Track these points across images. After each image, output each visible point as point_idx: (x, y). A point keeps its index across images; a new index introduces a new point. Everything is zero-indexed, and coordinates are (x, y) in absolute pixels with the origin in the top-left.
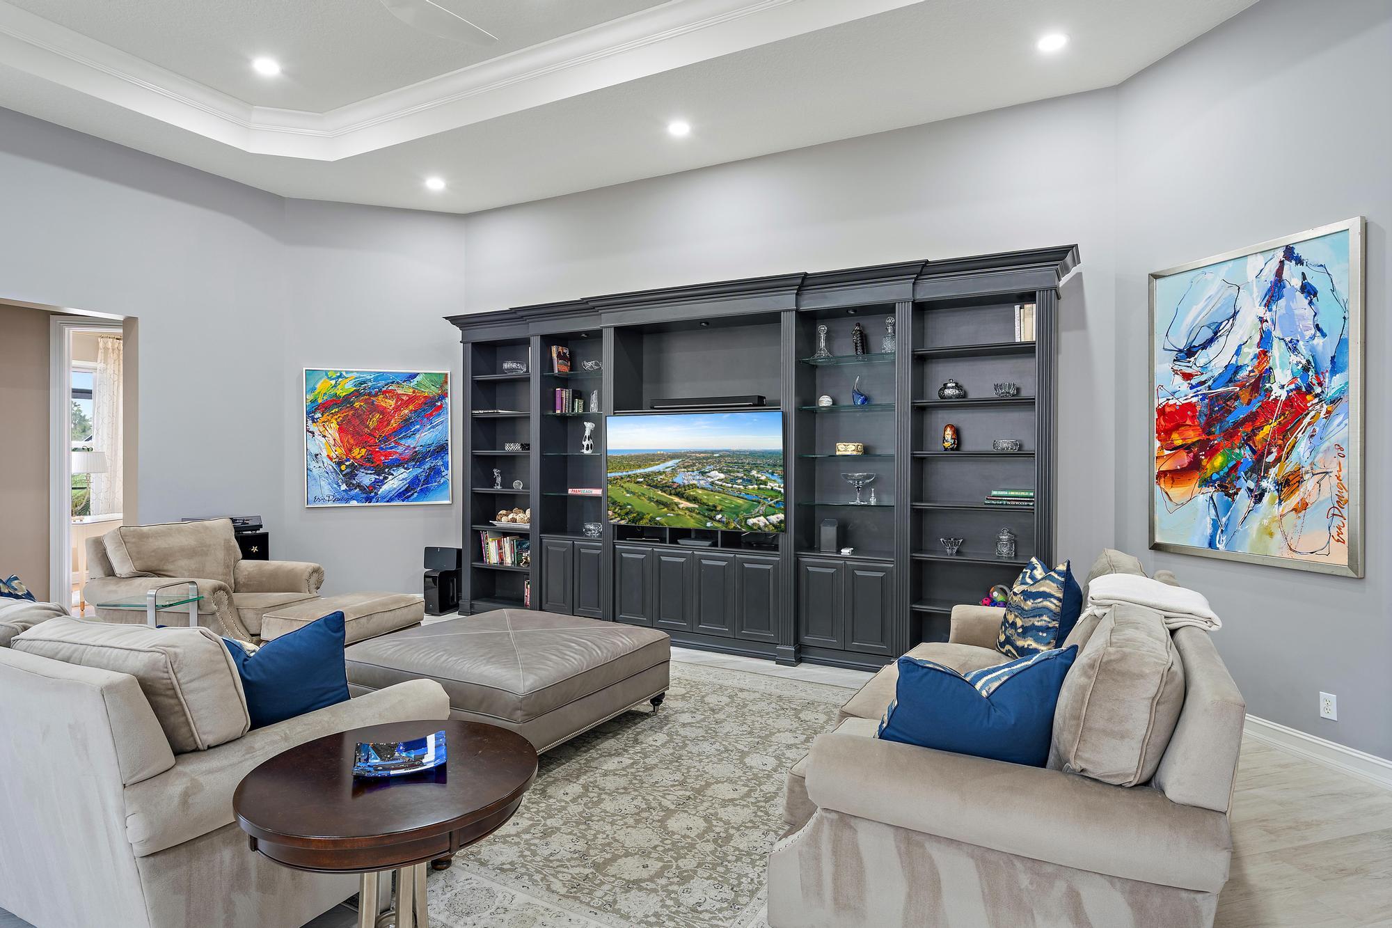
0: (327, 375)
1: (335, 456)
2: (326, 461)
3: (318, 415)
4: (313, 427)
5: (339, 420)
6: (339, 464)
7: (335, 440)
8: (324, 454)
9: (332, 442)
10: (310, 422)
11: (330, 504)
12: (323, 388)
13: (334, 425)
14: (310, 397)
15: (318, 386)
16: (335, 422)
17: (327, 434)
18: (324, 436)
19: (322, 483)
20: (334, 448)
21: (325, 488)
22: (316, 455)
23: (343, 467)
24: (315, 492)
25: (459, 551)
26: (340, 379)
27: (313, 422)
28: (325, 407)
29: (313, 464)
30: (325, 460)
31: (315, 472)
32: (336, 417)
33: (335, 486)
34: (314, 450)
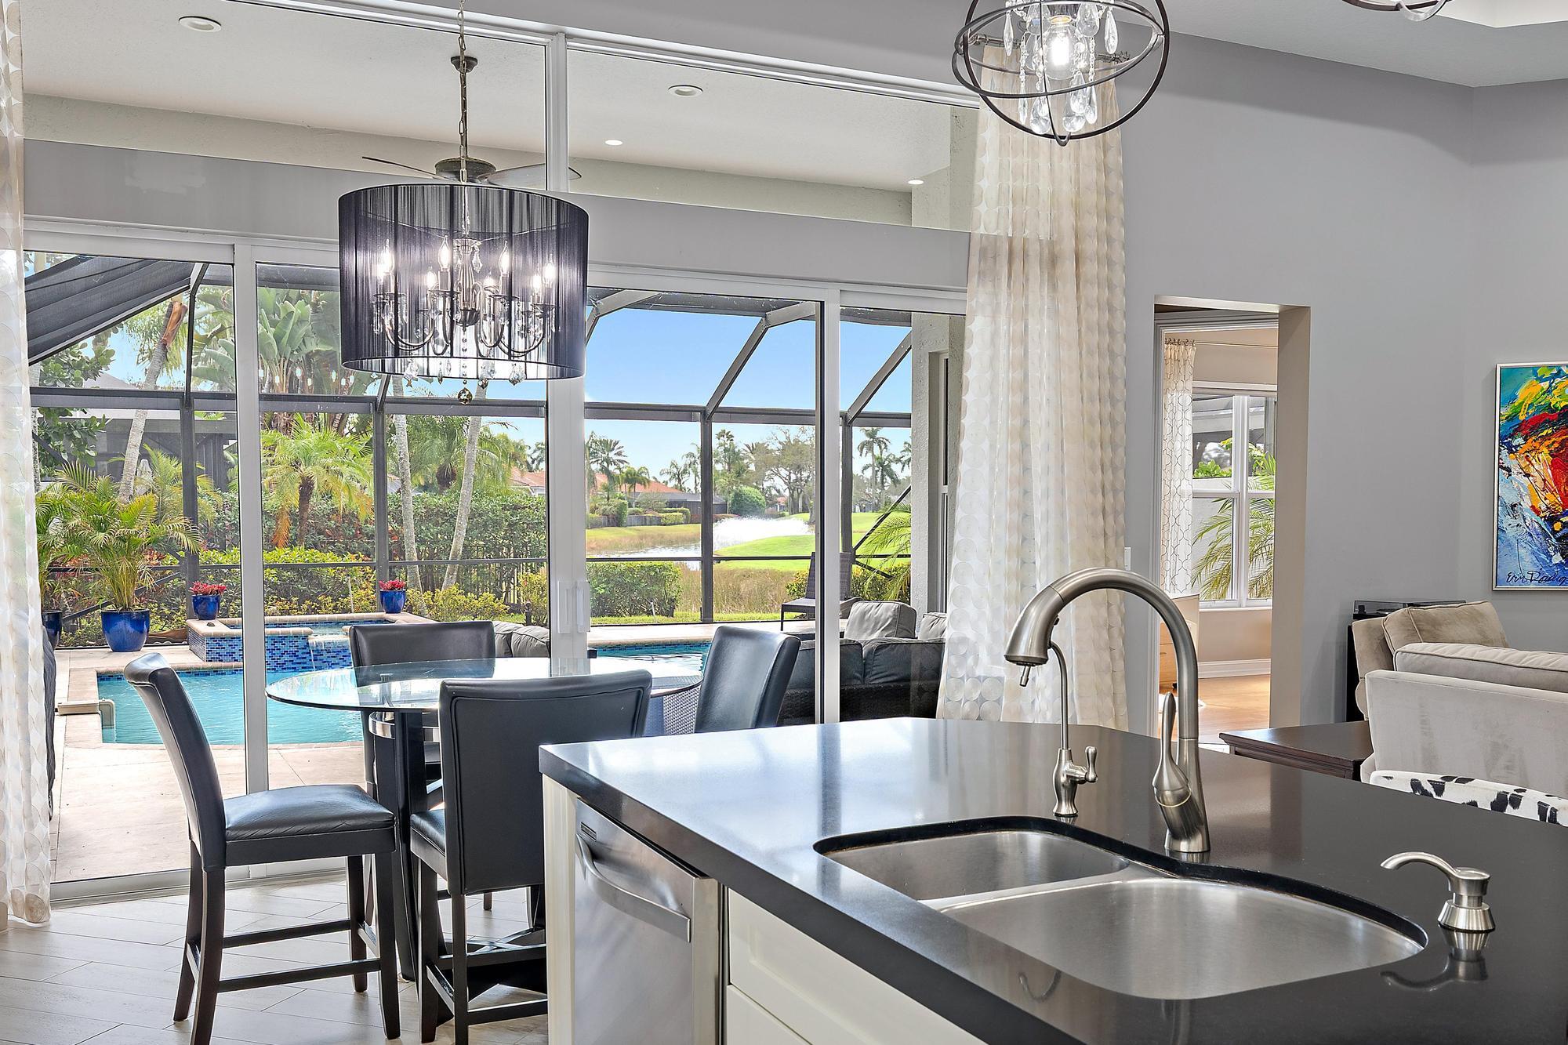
0: (1535, 373)
1: (1544, 508)
2: (1530, 515)
3: (1519, 440)
4: (1509, 461)
5: (1552, 448)
6: (1551, 520)
7: (1544, 480)
8: (1526, 504)
9: (1540, 484)
10: (1505, 452)
11: (1532, 587)
12: (1528, 393)
13: (1545, 456)
14: (1507, 411)
15: (1519, 393)
16: (1546, 451)
17: (1532, 470)
18: (1528, 475)
19: (1522, 551)
20: (1542, 495)
21: (1525, 560)
22: (1513, 506)
23: (1557, 526)
24: (1509, 566)
26: (1558, 379)
27: (1510, 451)
28: (1530, 427)
29: (1507, 521)
30: (1527, 514)
31: (1511, 532)
32: (1548, 442)
33: (1543, 556)
34: (1509, 498)
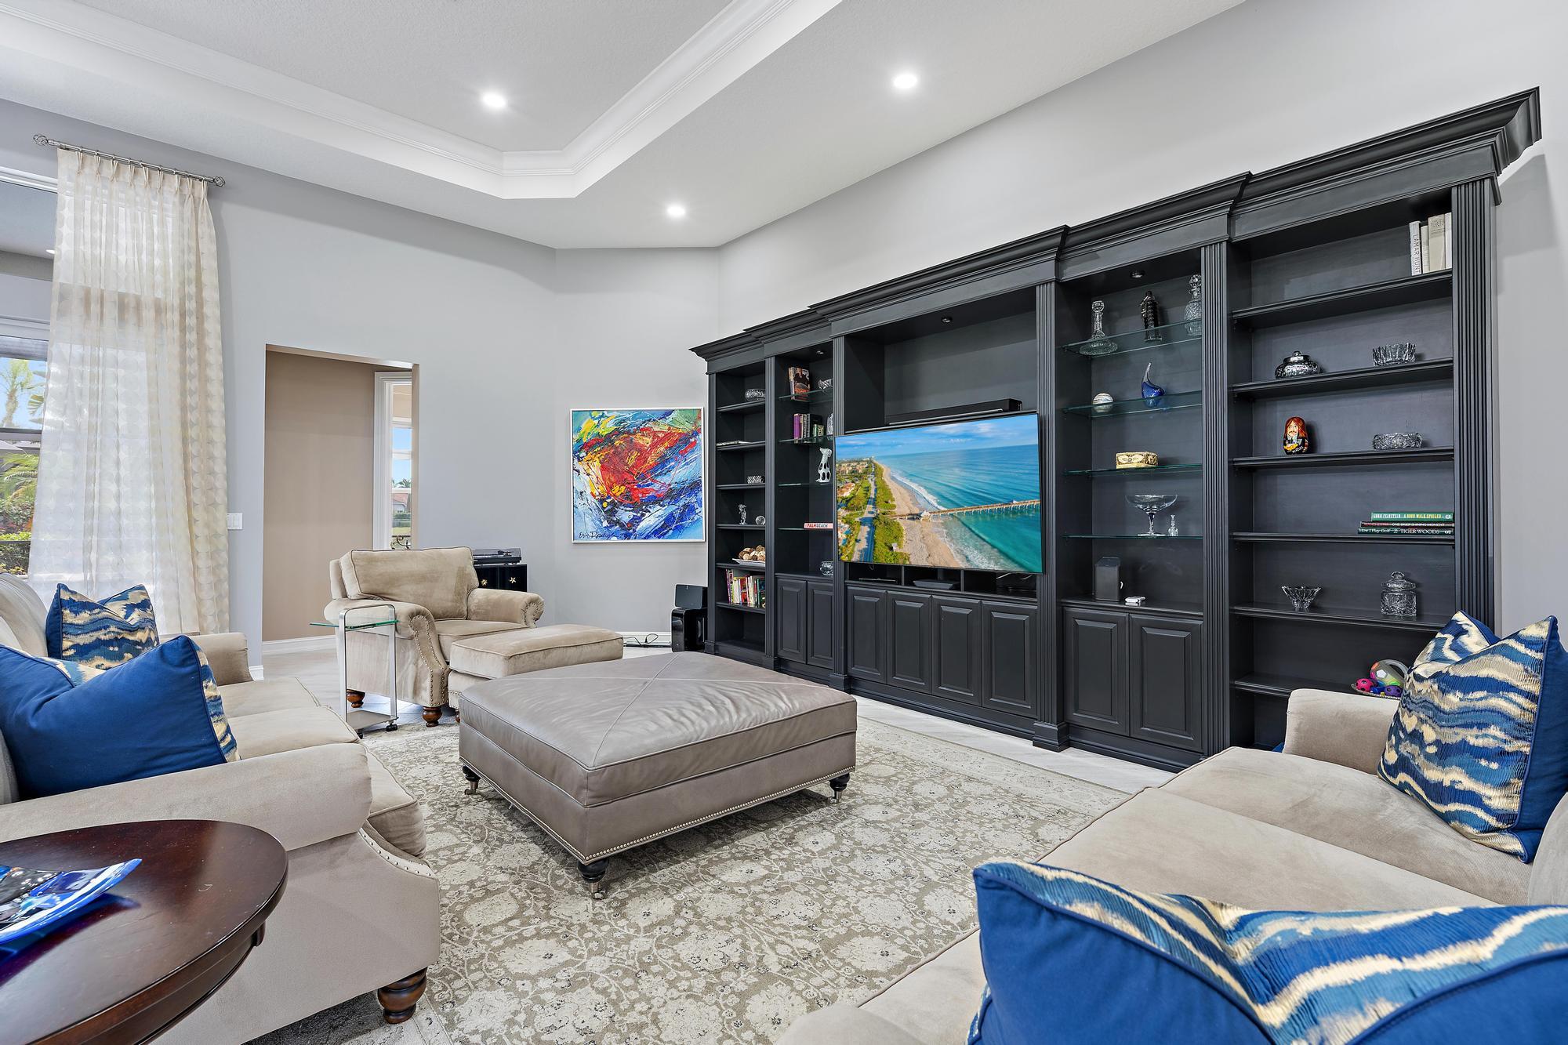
0: (591, 415)
1: (597, 494)
2: (590, 498)
3: (583, 454)
4: (578, 466)
5: (601, 459)
6: (601, 501)
7: (597, 477)
8: (588, 492)
9: (595, 480)
10: (576, 461)
11: (593, 540)
12: (588, 428)
13: (597, 464)
14: (576, 437)
15: (583, 426)
16: (598, 460)
17: (590, 472)
18: (588, 475)
19: (587, 519)
20: (597, 486)
21: (590, 523)
22: (581, 493)
23: (605, 504)
24: (581, 529)
25: (705, 590)
26: (602, 419)
27: (579, 461)
28: (587, 446)
29: (578, 501)
30: (589, 498)
31: (581, 508)
32: (599, 455)
33: (598, 523)
34: (580, 489)
